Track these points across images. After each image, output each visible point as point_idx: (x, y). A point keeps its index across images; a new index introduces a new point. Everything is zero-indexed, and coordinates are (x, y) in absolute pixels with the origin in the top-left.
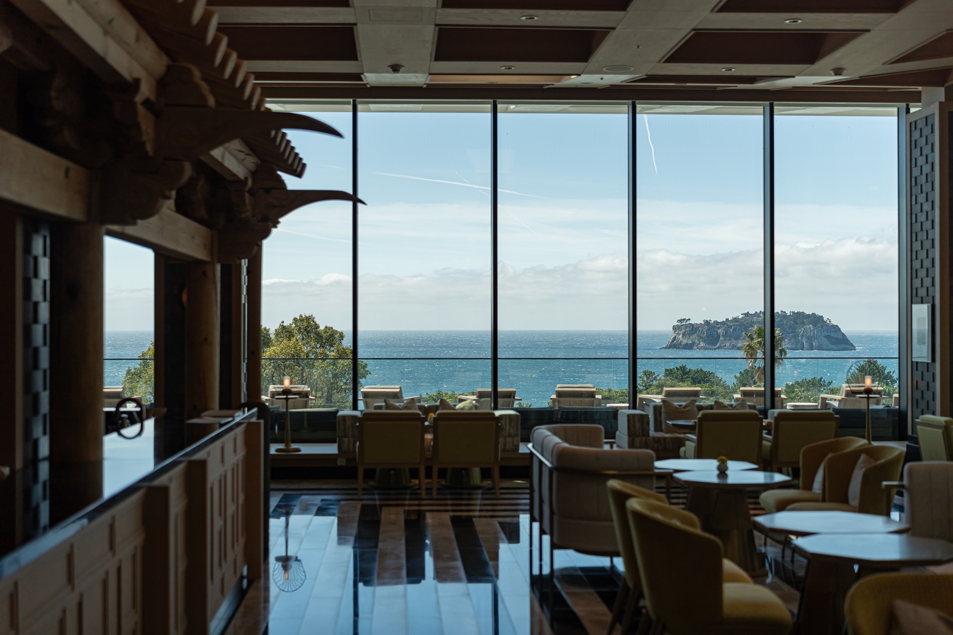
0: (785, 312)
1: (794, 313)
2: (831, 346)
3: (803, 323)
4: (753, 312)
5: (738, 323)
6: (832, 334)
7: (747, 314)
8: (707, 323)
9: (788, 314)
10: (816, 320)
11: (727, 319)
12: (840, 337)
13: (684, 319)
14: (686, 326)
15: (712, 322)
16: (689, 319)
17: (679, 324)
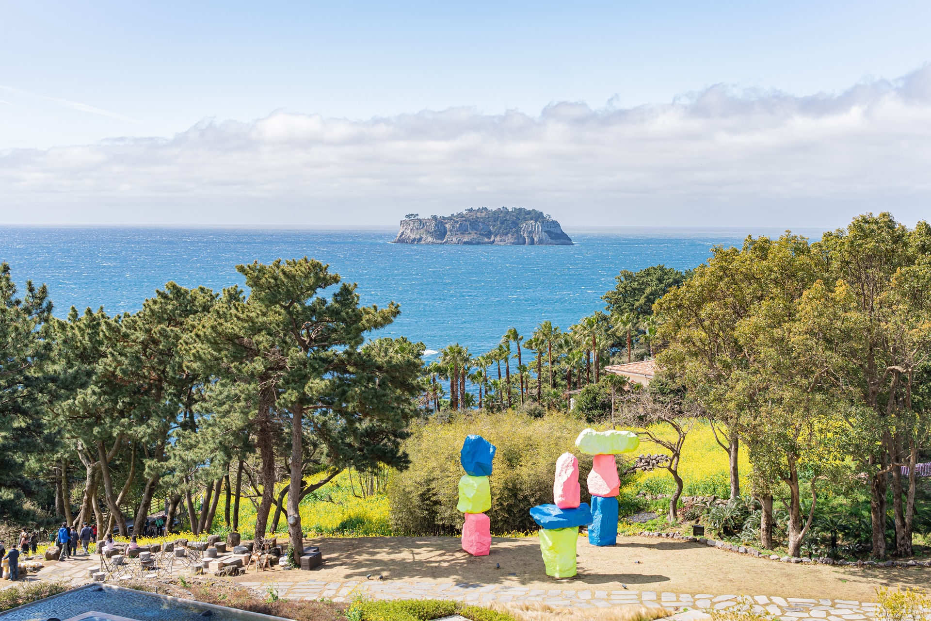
0: (506, 208)
1: (515, 209)
2: (551, 241)
3: (525, 219)
4: (477, 209)
5: (463, 219)
6: (552, 229)
7: (471, 210)
8: (435, 218)
9: (510, 210)
10: (538, 216)
11: (453, 215)
12: (559, 232)
13: (412, 215)
14: (414, 221)
15: (439, 217)
16: (417, 215)
17: (407, 219)
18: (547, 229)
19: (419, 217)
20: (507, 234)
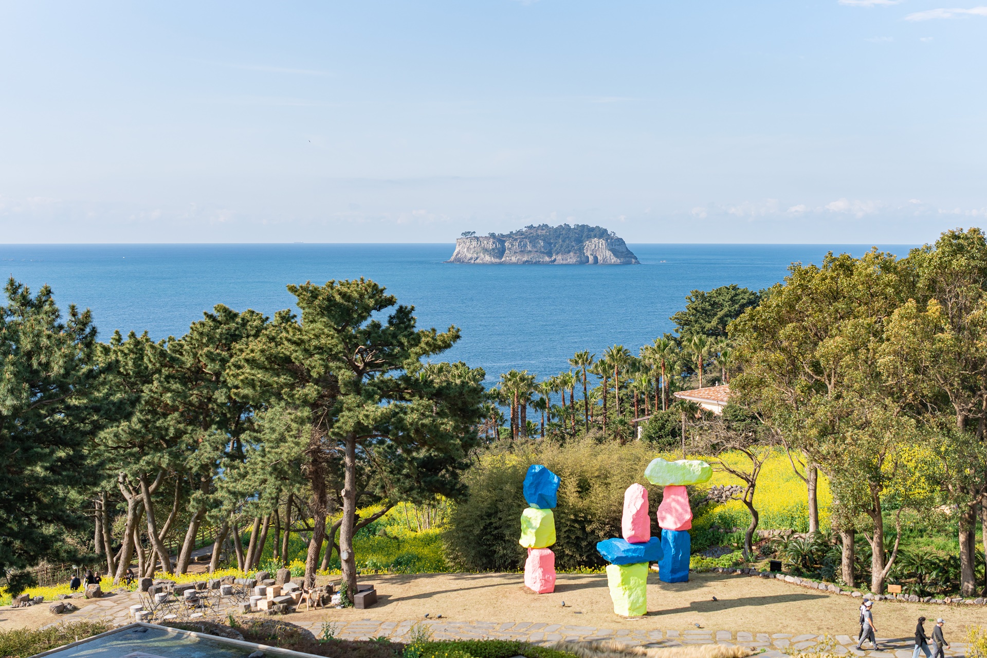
0: (568, 225)
1: (578, 225)
3: (589, 237)
4: (537, 226)
5: (523, 236)
6: (617, 247)
7: (531, 227)
8: (493, 235)
9: (572, 227)
10: (602, 233)
11: (511, 232)
12: (624, 250)
13: (469, 232)
14: (471, 239)
15: (497, 234)
16: (474, 232)
18: (611, 247)
19: (476, 235)
20: (569, 252)
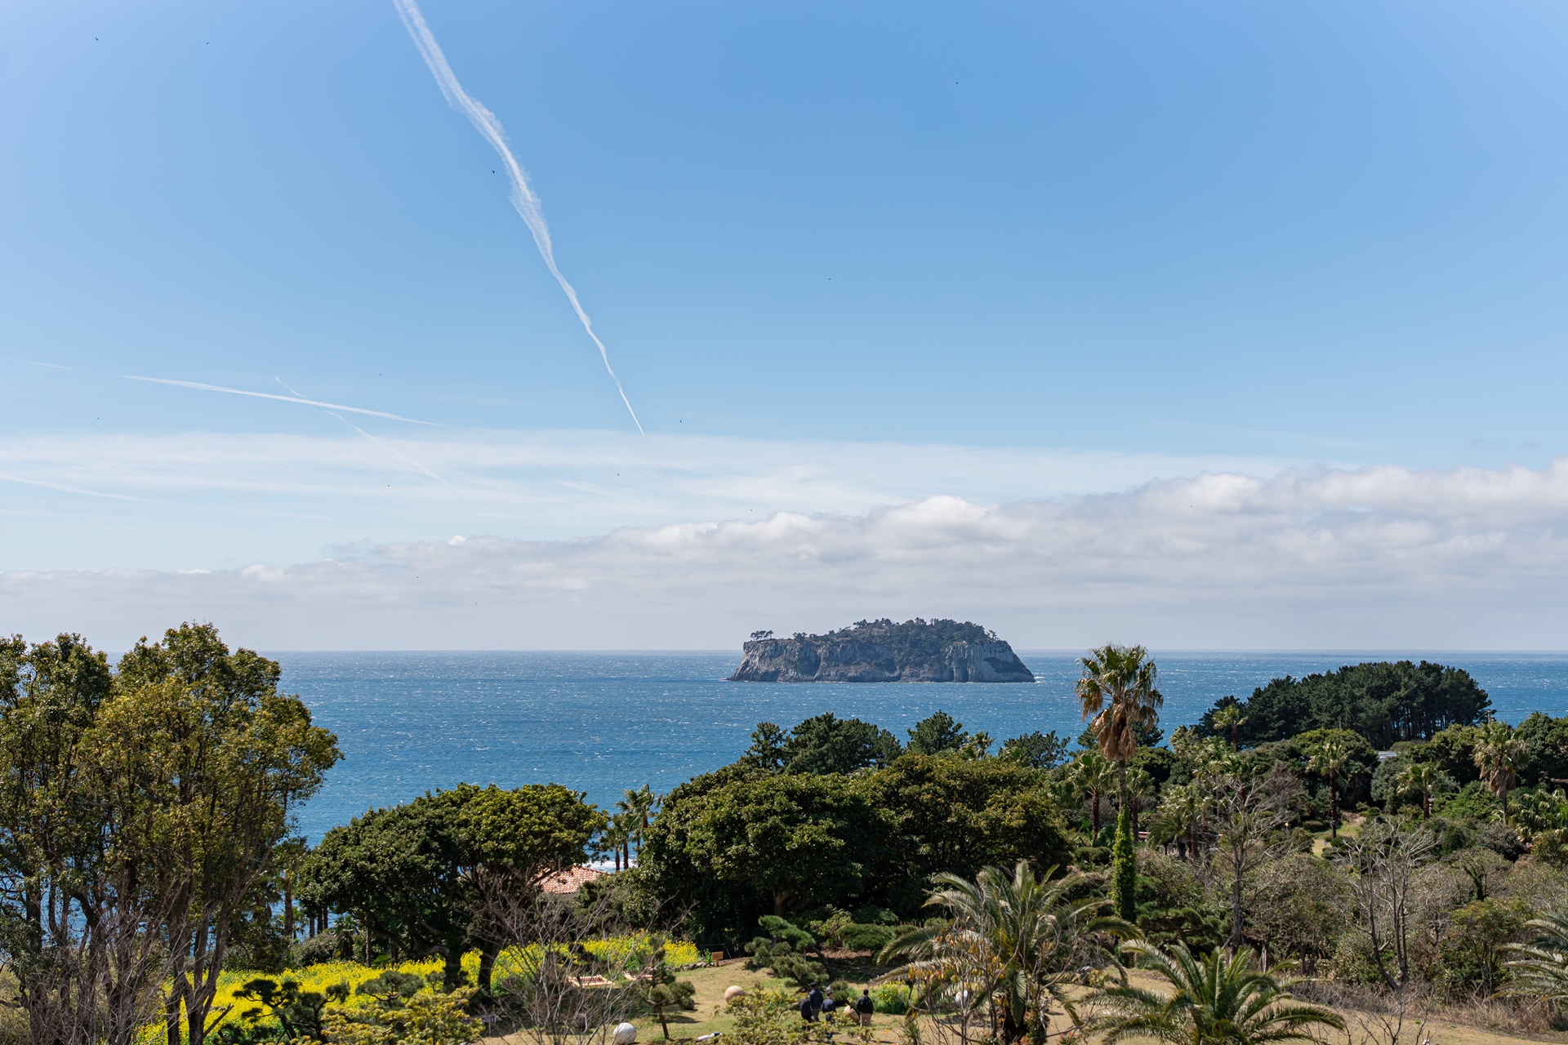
0: (922, 621)
1: (936, 621)
2: (996, 675)
3: (951, 638)
4: (873, 621)
5: (849, 639)
6: (998, 656)
7: (863, 624)
8: (800, 638)
9: (928, 623)
10: (973, 633)
11: (832, 632)
12: (1010, 660)
13: (762, 632)
14: (766, 643)
15: (808, 636)
16: (771, 632)
17: (754, 639)
18: (989, 655)
19: (773, 636)
20: (920, 665)
